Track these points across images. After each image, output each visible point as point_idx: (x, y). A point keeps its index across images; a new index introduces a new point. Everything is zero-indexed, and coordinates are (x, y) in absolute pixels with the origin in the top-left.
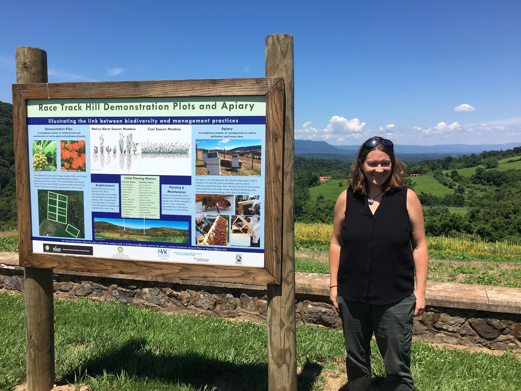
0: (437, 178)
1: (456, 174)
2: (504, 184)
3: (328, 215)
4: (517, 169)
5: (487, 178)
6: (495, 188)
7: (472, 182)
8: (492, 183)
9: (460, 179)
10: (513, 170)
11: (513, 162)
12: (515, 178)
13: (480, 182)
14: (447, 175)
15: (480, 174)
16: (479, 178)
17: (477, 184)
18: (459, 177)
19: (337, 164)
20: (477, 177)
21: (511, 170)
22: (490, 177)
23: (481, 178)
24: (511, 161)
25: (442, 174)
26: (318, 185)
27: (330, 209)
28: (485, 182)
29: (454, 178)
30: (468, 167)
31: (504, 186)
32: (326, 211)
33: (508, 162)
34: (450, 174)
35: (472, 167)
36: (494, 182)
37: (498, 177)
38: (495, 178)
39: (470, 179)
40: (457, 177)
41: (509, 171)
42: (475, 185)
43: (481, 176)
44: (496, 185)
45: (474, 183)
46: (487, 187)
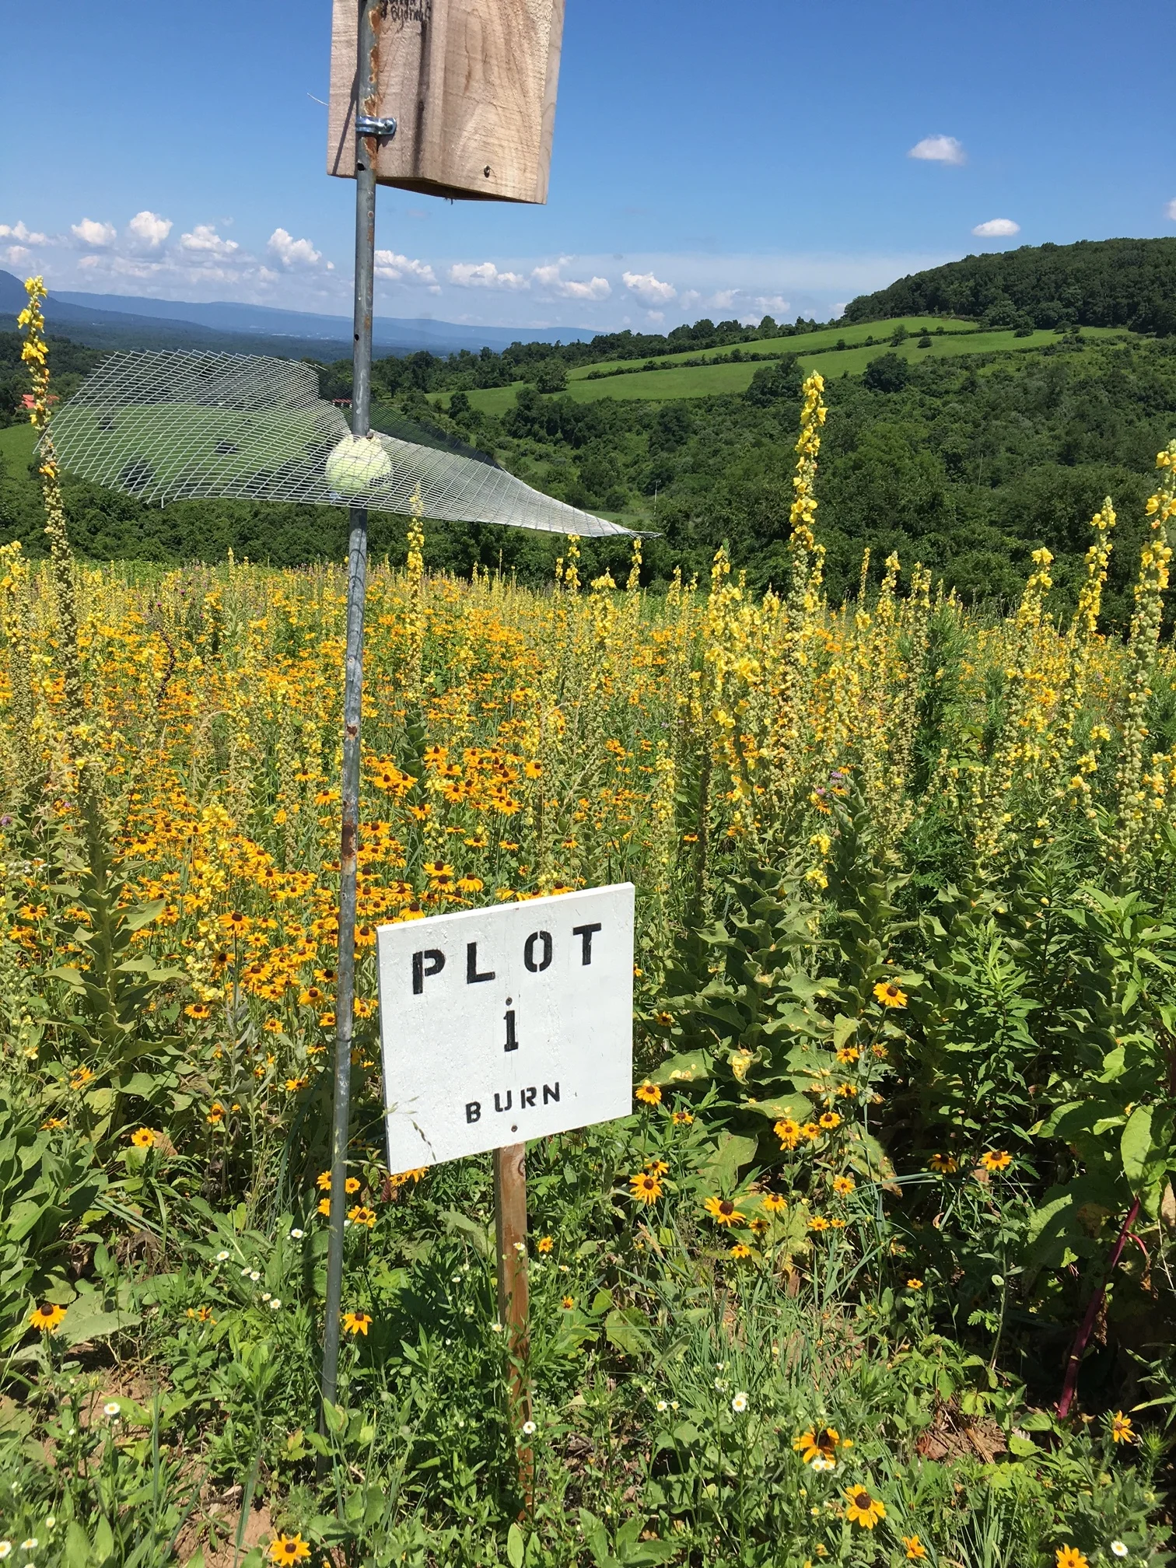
0: (414, 413)
1: (464, 404)
2: (594, 442)
3: (97, 531)
4: (618, 397)
5: (549, 421)
6: (569, 451)
7: (509, 431)
8: (559, 435)
9: (476, 419)
10: (609, 399)
11: (599, 377)
12: (619, 423)
13: (529, 433)
14: (438, 408)
15: (528, 408)
16: (527, 420)
17: (520, 437)
18: (474, 413)
19: (67, 354)
20: (520, 416)
21: (604, 400)
22: (557, 417)
23: (533, 421)
24: (596, 376)
25: (427, 403)
26: (19, 421)
27: (103, 509)
28: (543, 433)
29: (460, 416)
30: (485, 387)
31: (593, 445)
32: (89, 516)
33: (589, 378)
34: (447, 405)
35: (496, 385)
36: (564, 432)
37: (577, 420)
38: (568, 421)
39: (503, 423)
40: (467, 415)
41: (600, 403)
42: (516, 441)
43: (534, 413)
44: (570, 442)
45: (515, 434)
46: (549, 448)
